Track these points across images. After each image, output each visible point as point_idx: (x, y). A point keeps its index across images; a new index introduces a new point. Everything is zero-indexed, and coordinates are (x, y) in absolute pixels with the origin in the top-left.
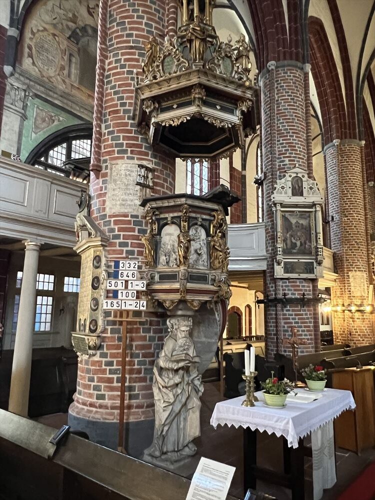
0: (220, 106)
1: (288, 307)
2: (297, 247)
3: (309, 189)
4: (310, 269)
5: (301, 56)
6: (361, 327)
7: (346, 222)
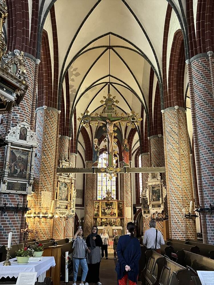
0: (6, 89)
1: (6, 213)
2: (17, 172)
3: (30, 137)
4: (24, 188)
5: (35, 53)
6: (44, 228)
7: (44, 158)
